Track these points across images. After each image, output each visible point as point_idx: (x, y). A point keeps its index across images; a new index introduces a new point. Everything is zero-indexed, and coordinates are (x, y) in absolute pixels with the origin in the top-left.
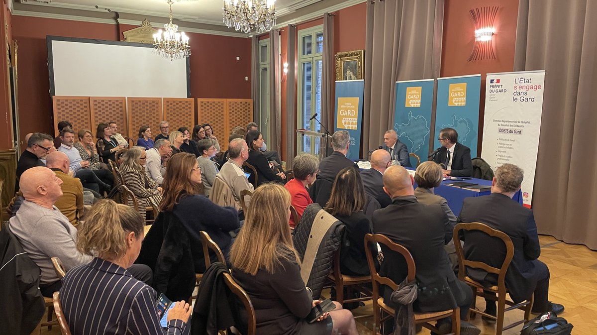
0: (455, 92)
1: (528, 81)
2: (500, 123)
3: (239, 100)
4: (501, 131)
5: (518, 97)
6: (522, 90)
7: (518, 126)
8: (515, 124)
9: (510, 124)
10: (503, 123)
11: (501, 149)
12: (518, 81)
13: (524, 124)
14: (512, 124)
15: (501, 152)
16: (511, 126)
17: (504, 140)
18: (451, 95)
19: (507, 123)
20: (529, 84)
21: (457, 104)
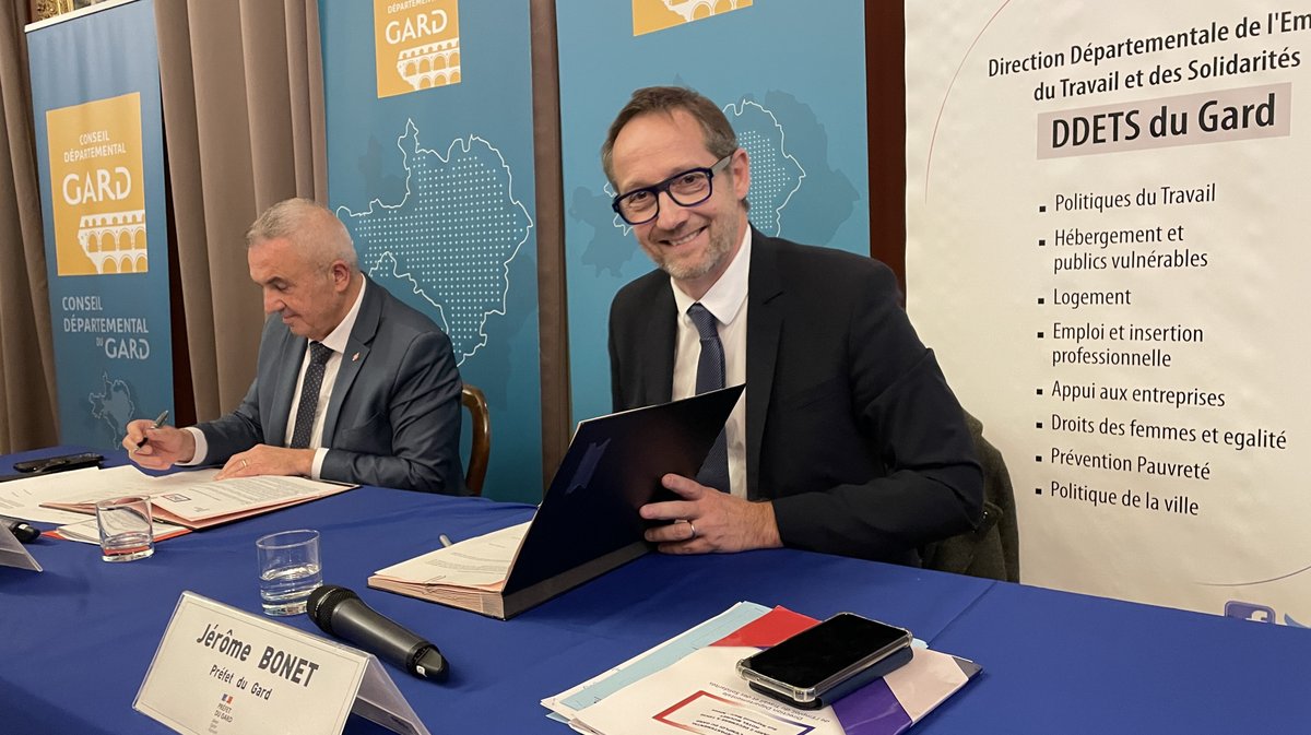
2: (1052, 76)
4: (1070, 133)
7: (1235, 66)
10: (1081, 72)
11: (1085, 281)
13: (1300, 40)
14: (1176, 58)
15: (1078, 299)
16: (1159, 77)
17: (1102, 203)
19: (1125, 65)
21: (688, 12)
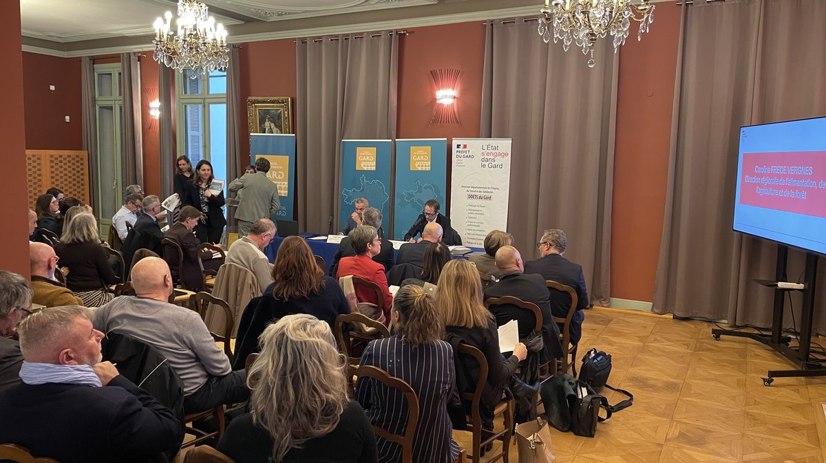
0: (417, 155)
1: (496, 148)
2: (469, 189)
3: (65, 153)
4: (471, 197)
5: (487, 164)
7: (488, 192)
8: (485, 190)
9: (479, 190)
10: (472, 189)
12: (485, 148)
13: (493, 191)
14: (482, 190)
15: (470, 218)
16: (480, 192)
17: (474, 206)
18: (413, 158)
19: (477, 189)
20: (496, 151)
21: (420, 169)
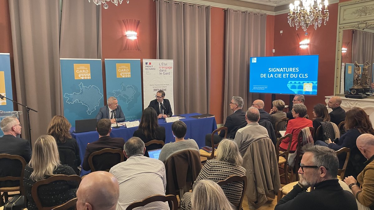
0: (121, 69)
2: (154, 86)
4: (155, 90)
5: (162, 72)
6: (163, 69)
7: (164, 87)
8: (162, 86)
12: (161, 64)
13: (167, 86)
16: (160, 87)
18: (118, 70)
19: (158, 86)
20: (166, 66)
21: (124, 76)
